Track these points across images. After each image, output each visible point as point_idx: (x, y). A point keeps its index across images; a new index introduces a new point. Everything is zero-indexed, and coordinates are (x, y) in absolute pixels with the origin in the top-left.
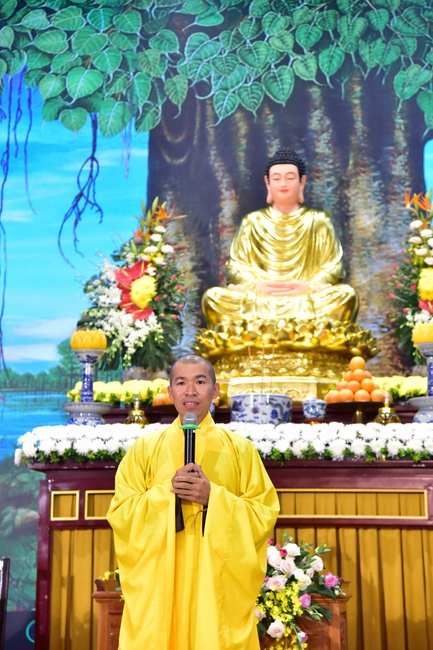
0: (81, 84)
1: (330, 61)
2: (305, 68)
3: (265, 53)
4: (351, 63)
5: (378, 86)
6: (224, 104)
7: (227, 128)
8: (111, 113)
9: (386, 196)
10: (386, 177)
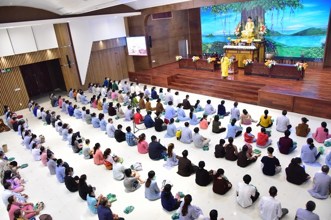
0: (236, 9)
1: (256, 5)
2: (254, 6)
3: (251, 5)
4: (258, 5)
5: (261, 7)
6: (247, 10)
7: (248, 12)
8: (238, 11)
9: (261, 18)
10: (261, 17)
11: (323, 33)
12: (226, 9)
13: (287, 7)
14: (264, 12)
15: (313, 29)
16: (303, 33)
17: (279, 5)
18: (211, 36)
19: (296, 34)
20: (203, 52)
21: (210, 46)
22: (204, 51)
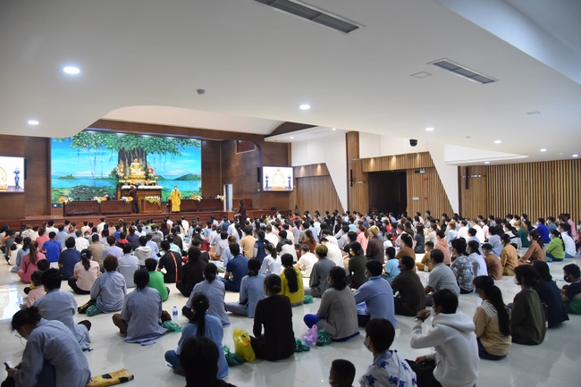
0: (111, 146)
1: (137, 146)
4: (139, 147)
6: (126, 149)
8: (114, 150)
11: (199, 179)
12: (96, 144)
13: (168, 152)
14: (146, 155)
15: (191, 175)
16: (184, 178)
17: (161, 150)
18: (70, 178)
19: (178, 179)
20: (52, 202)
21: (67, 192)
22: (56, 199)
